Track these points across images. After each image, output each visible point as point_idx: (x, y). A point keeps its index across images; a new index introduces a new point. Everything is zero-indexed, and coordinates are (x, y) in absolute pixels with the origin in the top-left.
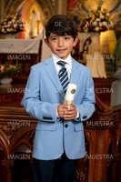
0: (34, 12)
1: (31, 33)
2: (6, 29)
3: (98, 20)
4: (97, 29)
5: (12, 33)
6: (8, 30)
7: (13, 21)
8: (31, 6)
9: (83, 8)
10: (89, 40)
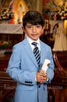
0: (21, 6)
1: (19, 20)
2: (2, 17)
3: (63, 12)
4: (62, 18)
5: (6, 20)
6: (4, 18)
8: (19, 2)
9: (54, 3)
10: (57, 25)
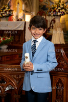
6: (3, 15)
7: (6, 9)
